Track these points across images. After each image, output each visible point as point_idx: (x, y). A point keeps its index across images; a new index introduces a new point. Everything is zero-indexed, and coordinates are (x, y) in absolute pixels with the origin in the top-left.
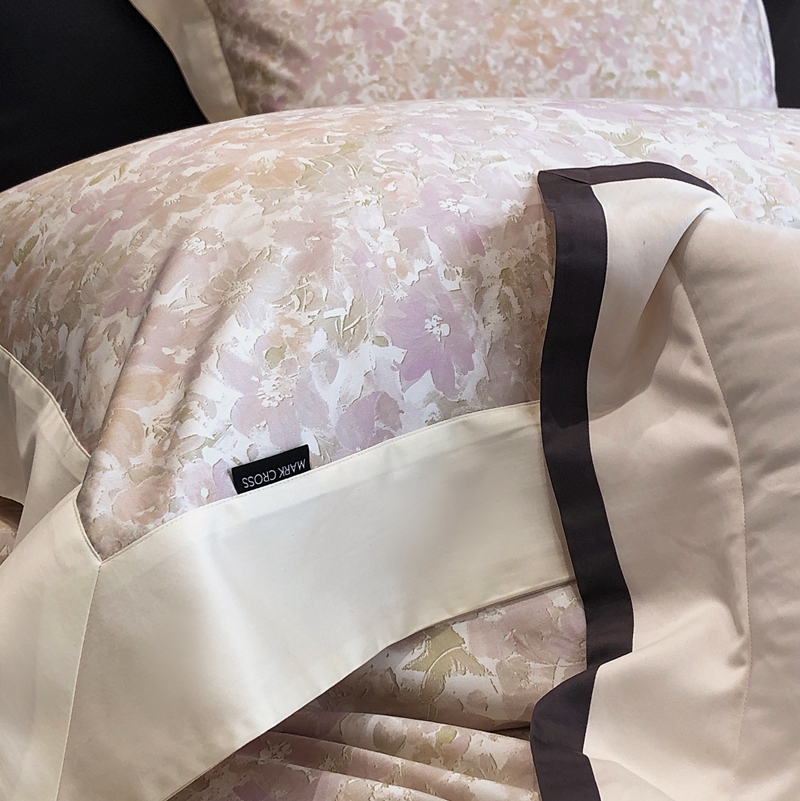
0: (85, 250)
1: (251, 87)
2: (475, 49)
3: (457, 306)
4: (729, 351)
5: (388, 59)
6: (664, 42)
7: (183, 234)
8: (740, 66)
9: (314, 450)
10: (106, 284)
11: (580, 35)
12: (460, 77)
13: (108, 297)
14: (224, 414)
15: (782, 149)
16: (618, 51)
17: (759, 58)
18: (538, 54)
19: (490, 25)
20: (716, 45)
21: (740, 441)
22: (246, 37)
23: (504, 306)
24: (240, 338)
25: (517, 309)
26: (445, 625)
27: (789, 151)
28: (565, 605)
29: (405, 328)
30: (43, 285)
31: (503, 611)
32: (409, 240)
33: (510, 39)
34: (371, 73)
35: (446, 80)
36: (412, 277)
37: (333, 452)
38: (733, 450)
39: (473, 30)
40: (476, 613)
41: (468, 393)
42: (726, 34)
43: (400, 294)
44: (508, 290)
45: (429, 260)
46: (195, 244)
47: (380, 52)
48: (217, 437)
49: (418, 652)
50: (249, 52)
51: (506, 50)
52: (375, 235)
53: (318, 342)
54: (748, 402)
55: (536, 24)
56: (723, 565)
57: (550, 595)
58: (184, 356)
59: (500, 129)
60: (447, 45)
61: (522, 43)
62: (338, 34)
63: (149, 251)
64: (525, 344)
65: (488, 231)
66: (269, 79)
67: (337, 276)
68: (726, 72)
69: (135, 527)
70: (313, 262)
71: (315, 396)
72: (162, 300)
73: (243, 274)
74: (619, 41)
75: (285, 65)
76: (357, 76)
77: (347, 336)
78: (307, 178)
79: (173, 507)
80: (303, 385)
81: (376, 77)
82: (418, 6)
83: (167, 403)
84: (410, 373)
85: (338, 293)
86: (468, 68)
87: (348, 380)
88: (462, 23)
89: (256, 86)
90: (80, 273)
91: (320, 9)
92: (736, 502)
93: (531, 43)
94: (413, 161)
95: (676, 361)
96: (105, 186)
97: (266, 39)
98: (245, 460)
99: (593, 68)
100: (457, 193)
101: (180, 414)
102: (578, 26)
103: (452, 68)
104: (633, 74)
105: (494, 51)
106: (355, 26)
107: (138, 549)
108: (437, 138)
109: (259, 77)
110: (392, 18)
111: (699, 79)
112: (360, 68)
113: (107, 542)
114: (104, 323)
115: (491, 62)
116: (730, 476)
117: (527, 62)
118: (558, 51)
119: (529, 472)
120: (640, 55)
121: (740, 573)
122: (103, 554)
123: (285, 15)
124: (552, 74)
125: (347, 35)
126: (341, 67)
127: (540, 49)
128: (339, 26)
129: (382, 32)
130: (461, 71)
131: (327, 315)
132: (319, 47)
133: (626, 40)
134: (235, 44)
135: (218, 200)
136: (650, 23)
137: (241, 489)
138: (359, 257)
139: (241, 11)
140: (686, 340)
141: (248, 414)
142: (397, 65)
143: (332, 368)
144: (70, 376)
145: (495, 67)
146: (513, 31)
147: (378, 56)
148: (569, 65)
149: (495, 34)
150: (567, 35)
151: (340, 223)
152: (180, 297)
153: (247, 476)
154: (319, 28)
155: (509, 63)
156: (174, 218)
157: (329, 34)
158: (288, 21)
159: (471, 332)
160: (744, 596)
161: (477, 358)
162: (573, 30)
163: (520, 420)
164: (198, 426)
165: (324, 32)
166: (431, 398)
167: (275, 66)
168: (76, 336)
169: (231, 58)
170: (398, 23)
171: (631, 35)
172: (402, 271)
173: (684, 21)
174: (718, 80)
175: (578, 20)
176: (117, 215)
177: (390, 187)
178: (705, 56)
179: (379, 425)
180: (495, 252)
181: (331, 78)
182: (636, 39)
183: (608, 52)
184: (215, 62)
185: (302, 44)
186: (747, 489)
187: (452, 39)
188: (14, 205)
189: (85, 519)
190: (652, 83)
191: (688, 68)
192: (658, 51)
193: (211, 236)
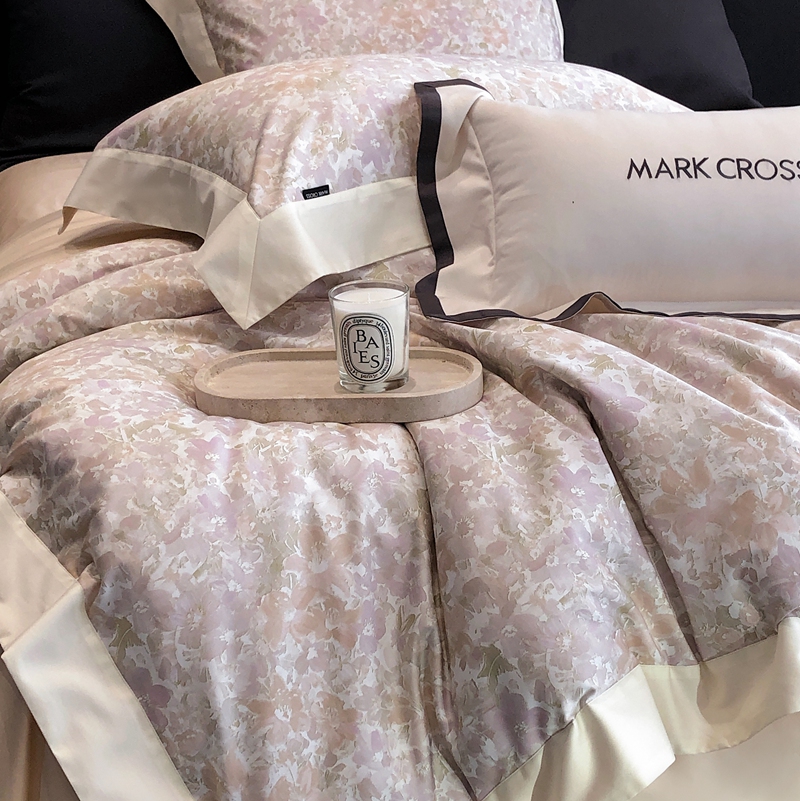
0: (225, 117)
1: (228, 54)
2: (371, 30)
3: (383, 136)
4: (490, 150)
5: (317, 36)
6: (490, 25)
7: (272, 107)
8: (539, 40)
9: (330, 187)
10: (240, 129)
11: (437, 20)
12: (362, 48)
13: (241, 134)
14: (298, 171)
15: (519, 75)
16: (461, 31)
17: (551, 35)
18: (411, 33)
19: (381, 14)
20: (523, 26)
21: (493, 184)
22: (223, 23)
23: (401, 135)
24: (302, 144)
25: (406, 137)
26: (381, 262)
27: (523, 76)
28: (428, 255)
29: (362, 142)
30: (206, 134)
31: (403, 257)
32: (363, 109)
33: (393, 22)
34: (306, 45)
35: (354, 49)
36: (365, 123)
37: (338, 189)
38: (491, 189)
39: (370, 17)
40: (393, 257)
41: (388, 171)
42: (530, 20)
43: (360, 130)
44: (403, 130)
45: (371, 117)
46: (278, 111)
47: (311, 31)
48: (297, 178)
49: (370, 271)
50: (226, 32)
51: (390, 30)
52: (349, 107)
53: (330, 147)
54: (495, 169)
55: (409, 14)
56: (487, 231)
57: (421, 251)
58: (279, 152)
59: (397, 66)
60: (354, 27)
61: (401, 26)
62: (284, 20)
63: (257, 114)
64: (410, 152)
65: (394, 106)
66: (240, 49)
67: (335, 122)
68: (530, 44)
69: (271, 207)
70: (326, 117)
71: (329, 167)
72: (268, 131)
73: (299, 121)
74: (462, 25)
75: (251, 40)
76: (297, 47)
77: (341, 145)
78: (319, 85)
79: (284, 201)
80: (325, 162)
81: (309, 48)
82: (334, 3)
83: (276, 167)
84: (365, 161)
85: (337, 129)
86: (367, 41)
87: (340, 163)
88: (363, 13)
89: (232, 54)
90: (225, 127)
91: (271, 5)
92: (492, 207)
93: (407, 26)
94: (363, 78)
95: (470, 156)
96: (228, 92)
97: (237, 24)
98: (306, 188)
99: (445, 42)
100: (381, 91)
101: (282, 170)
102: (436, 15)
103: (357, 42)
104: (472, 46)
105: (384, 31)
106: (295, 15)
107: (273, 214)
108: (371, 69)
109: (233, 48)
110: (319, 10)
111: (512, 48)
112: (299, 42)
113: (262, 213)
114: (241, 143)
115: (382, 38)
116: (490, 198)
117: (404, 37)
118: (424, 31)
119: (413, 202)
120: (475, 34)
121: (493, 234)
122: (260, 217)
123: (249, 8)
124: (420, 45)
125: (290, 20)
126: (287, 41)
127: (412, 30)
128: (284, 15)
129: (312, 19)
130: (363, 44)
131: (333, 137)
132: (272, 29)
133: (467, 24)
134: (217, 27)
135: (283, 94)
136: (482, 13)
137: (306, 198)
138: (343, 115)
139: (220, 6)
140: (474, 148)
141: (306, 172)
142: (322, 40)
143: (336, 158)
144: (227, 166)
145: (384, 41)
146: (394, 18)
147: (310, 34)
148: (431, 39)
149: (384, 20)
150: (429, 21)
151: (335, 102)
152: (274, 130)
153: (307, 194)
154: (272, 17)
155: (393, 38)
156: (265, 102)
157: (278, 21)
158: (251, 12)
159: (388, 146)
160: (494, 241)
161: (391, 157)
162: (433, 16)
163: (409, 183)
164: (290, 174)
165: (274, 19)
166: (373, 172)
167: (244, 41)
168: (228, 151)
169: (213, 36)
170: (322, 14)
171: (470, 21)
172: (361, 121)
173: (502, 11)
174: (525, 49)
175: (436, 11)
176: (237, 103)
177: (354, 89)
178: (517, 34)
179: (354, 180)
180: (398, 114)
181: (280, 48)
182: (472, 23)
183: (455, 31)
184: (204, 37)
185: (261, 27)
186: (496, 202)
187: (357, 24)
188: (179, 103)
189: (252, 206)
190: (483, 51)
191: (506, 42)
192: (486, 30)
193: (282, 108)
